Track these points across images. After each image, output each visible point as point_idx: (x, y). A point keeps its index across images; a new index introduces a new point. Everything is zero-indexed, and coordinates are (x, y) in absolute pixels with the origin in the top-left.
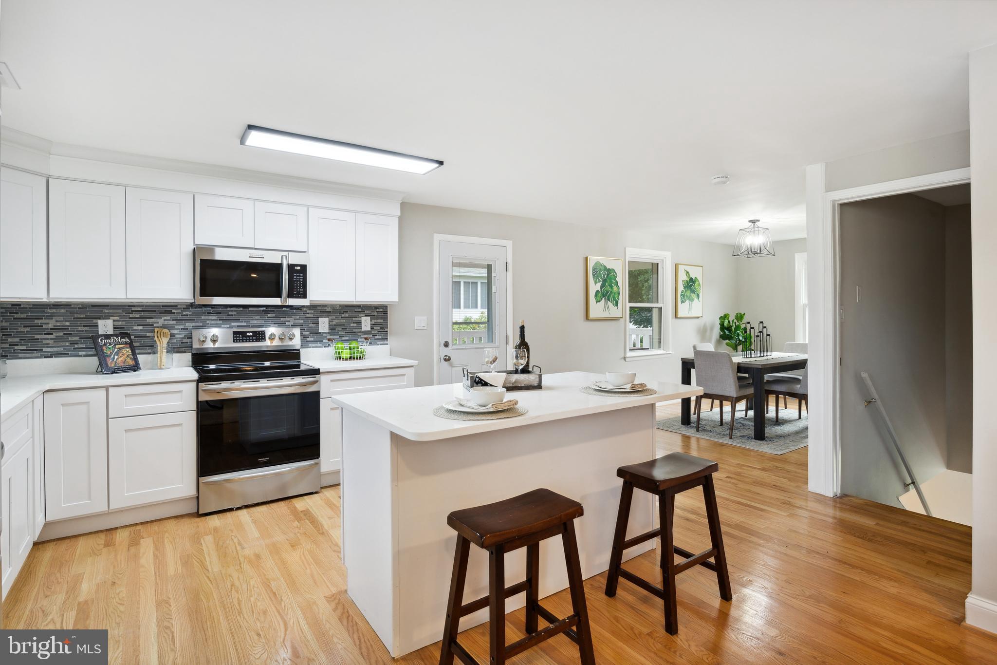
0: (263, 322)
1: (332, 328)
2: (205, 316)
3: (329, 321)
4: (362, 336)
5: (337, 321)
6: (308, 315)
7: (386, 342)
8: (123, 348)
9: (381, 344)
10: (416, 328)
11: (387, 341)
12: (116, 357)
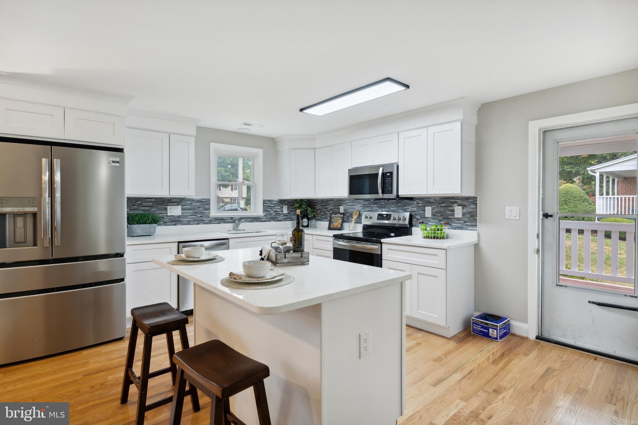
0: (396, 209)
1: (434, 215)
2: (373, 204)
3: (432, 209)
4: (455, 222)
5: (437, 209)
6: (419, 205)
7: (475, 228)
8: (339, 219)
9: (471, 230)
10: (506, 218)
11: (477, 227)
12: (335, 223)
